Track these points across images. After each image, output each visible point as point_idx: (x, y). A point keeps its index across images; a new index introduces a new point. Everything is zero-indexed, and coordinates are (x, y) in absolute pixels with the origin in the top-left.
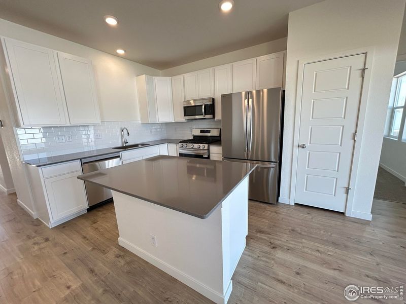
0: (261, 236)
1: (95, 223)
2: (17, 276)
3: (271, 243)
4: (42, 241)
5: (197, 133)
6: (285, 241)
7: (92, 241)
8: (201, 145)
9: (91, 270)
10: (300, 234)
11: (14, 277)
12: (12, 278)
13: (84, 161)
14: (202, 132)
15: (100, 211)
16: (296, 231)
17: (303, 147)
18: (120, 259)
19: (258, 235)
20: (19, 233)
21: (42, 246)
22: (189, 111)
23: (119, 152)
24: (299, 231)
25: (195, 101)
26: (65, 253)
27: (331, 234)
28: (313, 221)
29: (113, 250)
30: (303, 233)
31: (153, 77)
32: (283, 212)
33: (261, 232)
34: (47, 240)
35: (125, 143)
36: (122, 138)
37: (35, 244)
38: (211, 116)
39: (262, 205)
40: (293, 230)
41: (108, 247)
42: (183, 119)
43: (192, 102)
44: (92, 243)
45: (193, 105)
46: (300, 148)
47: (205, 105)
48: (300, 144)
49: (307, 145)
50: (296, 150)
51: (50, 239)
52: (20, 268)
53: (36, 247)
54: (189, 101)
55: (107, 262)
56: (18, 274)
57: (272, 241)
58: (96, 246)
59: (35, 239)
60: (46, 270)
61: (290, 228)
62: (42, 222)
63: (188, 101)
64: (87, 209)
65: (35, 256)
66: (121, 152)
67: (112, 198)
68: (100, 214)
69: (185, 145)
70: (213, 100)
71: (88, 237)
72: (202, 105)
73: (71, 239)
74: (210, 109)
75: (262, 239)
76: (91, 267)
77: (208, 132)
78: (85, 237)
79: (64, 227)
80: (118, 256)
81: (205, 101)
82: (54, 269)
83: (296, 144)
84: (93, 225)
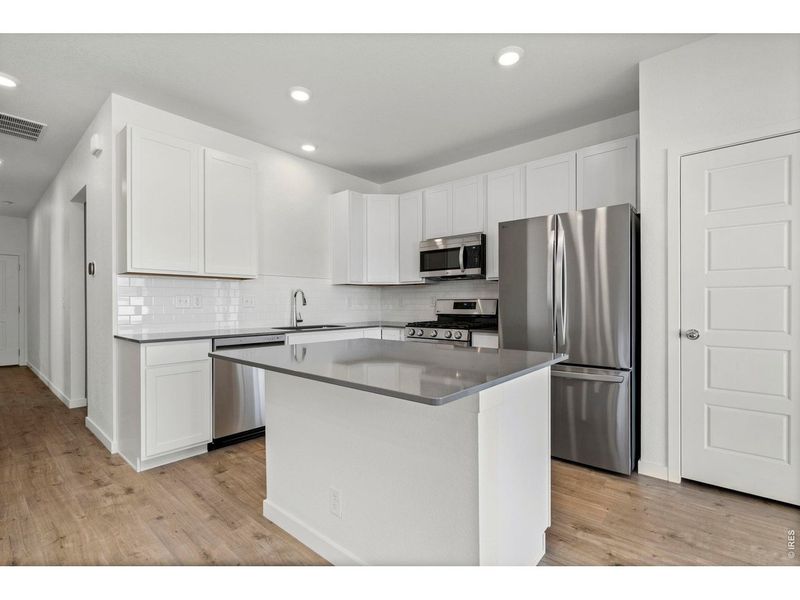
0: (584, 538)
1: (220, 472)
2: (70, 545)
3: (610, 554)
4: (118, 492)
5: (448, 309)
6: (650, 555)
7: (212, 504)
8: (454, 331)
9: (205, 554)
10: (691, 545)
11: (66, 545)
12: (62, 547)
13: (218, 343)
14: (457, 305)
15: (232, 452)
16: (681, 539)
17: (692, 336)
18: (263, 542)
19: (580, 535)
20: (81, 473)
21: (120, 500)
22: (433, 260)
23: (283, 333)
24: (690, 540)
25: (445, 239)
26: (160, 518)
27: (781, 556)
28: (732, 521)
29: (252, 524)
30: (700, 545)
31: (365, 195)
32: (647, 495)
33: (586, 529)
34: (129, 491)
35: (298, 321)
36: (292, 311)
37: (107, 495)
38: (476, 271)
39: (593, 474)
40: (672, 536)
41: (242, 517)
42: (417, 276)
43: (439, 241)
44: (211, 506)
45: (441, 247)
46: (685, 340)
47: (465, 248)
48: (686, 329)
49: (703, 331)
50: (674, 342)
51: (136, 490)
52: (78, 532)
53: (110, 501)
54: (433, 239)
55: (237, 543)
56: (73, 542)
57: (614, 552)
58: (218, 512)
59: (109, 486)
60: (122, 542)
61: (665, 530)
62: (124, 461)
63: (431, 241)
64: (209, 445)
65: (106, 516)
66: (287, 335)
67: (264, 428)
68: (232, 456)
69: (418, 331)
70: (484, 237)
71: (204, 494)
72: (459, 248)
73: (174, 495)
74: (476, 255)
75: (587, 543)
76: (206, 548)
77: (472, 305)
78: (198, 495)
79: (163, 473)
80: (258, 536)
81: (466, 239)
82: (137, 542)
83: (674, 328)
84: (216, 476)
